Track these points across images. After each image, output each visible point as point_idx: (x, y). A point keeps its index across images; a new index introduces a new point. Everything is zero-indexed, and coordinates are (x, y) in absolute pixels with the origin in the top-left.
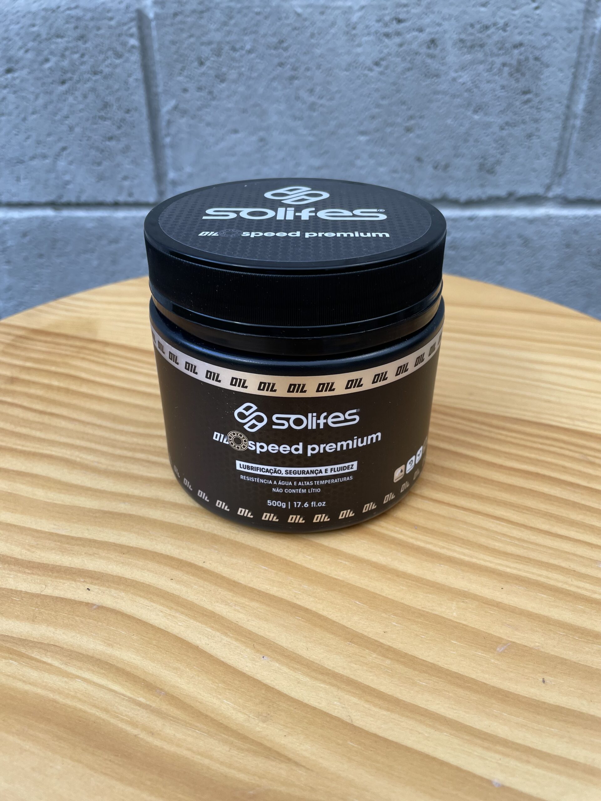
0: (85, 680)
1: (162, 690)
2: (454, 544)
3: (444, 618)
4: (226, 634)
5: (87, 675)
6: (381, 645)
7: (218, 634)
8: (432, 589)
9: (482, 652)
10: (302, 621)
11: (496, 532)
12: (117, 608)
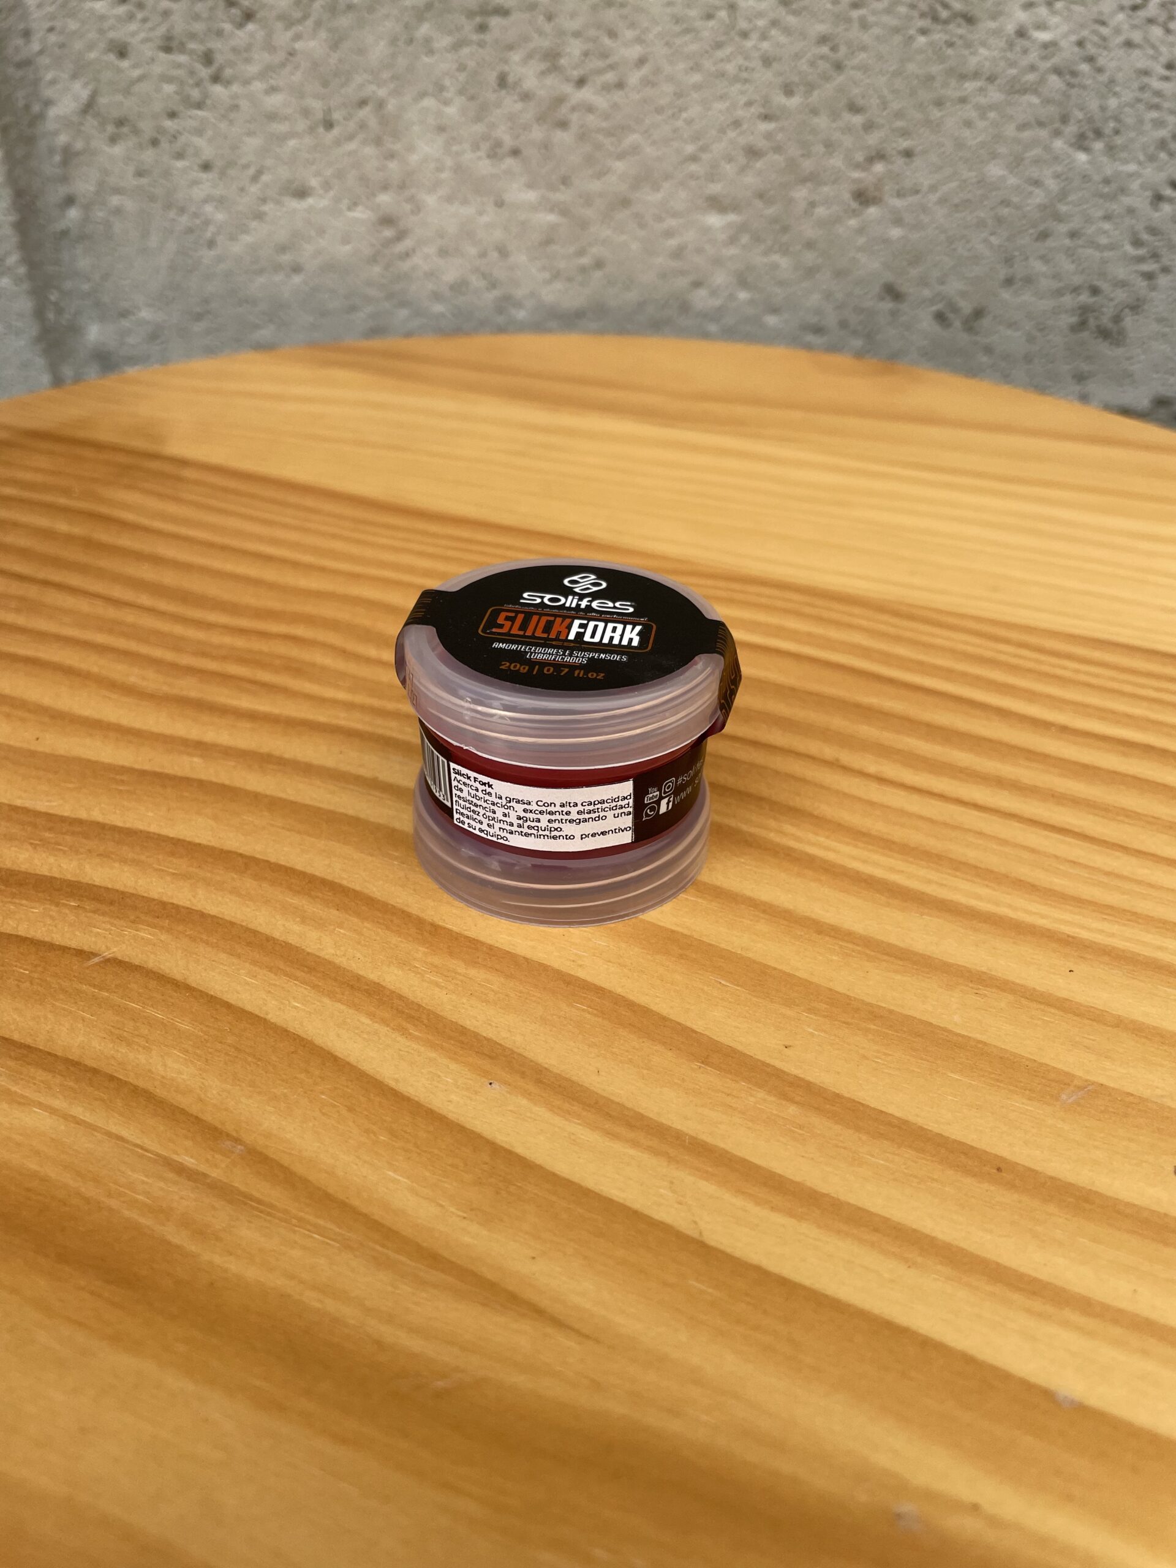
0: (53, 1111)
1: (237, 1141)
2: (956, 877)
3: (931, 1024)
4: (403, 1031)
5: (58, 1103)
6: (778, 1074)
7: (384, 1030)
8: (901, 963)
9: (1025, 1101)
10: (589, 1012)
11: (1056, 857)
12: (151, 964)
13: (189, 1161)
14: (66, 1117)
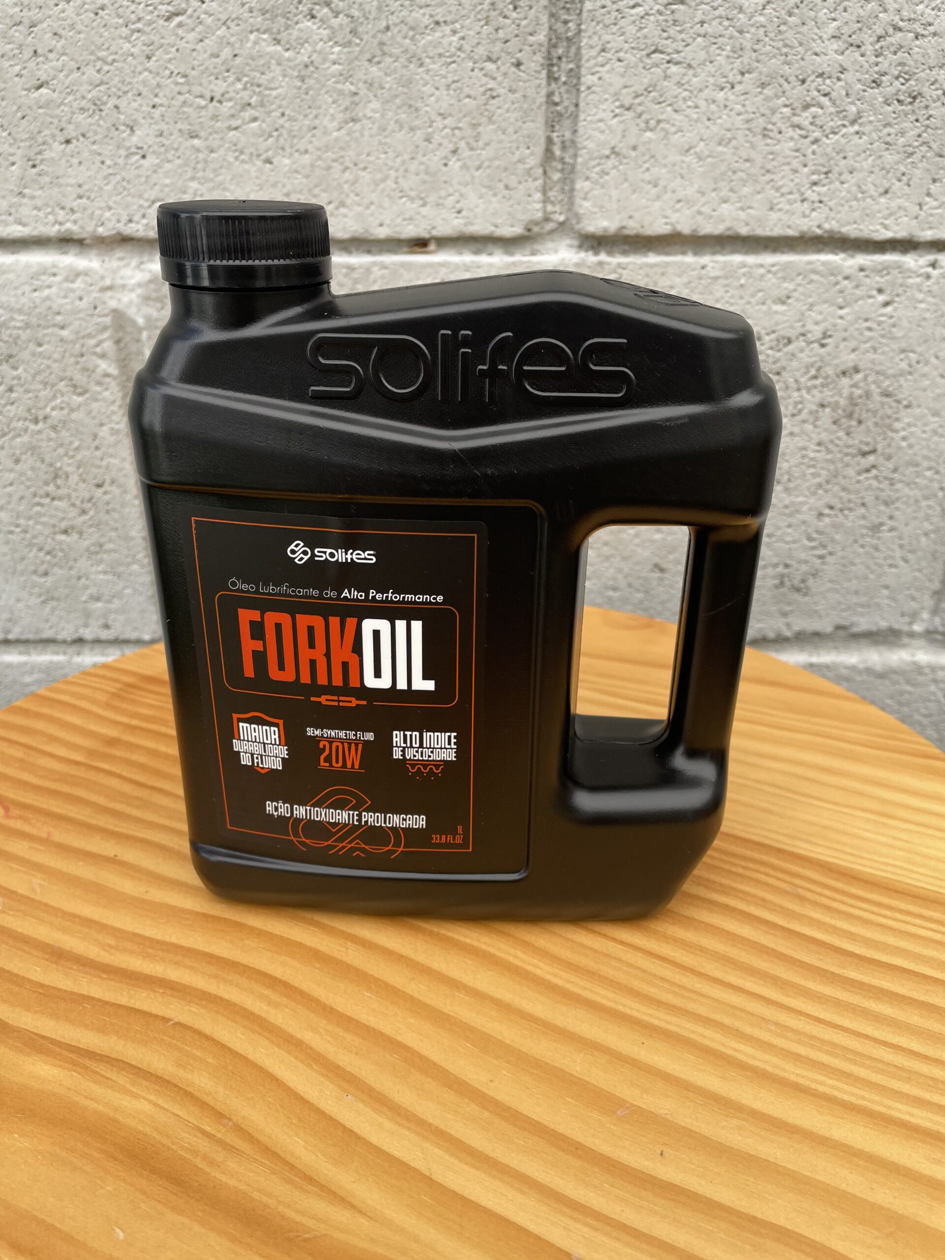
0: (150, 1101)
1: (230, 1119)
2: (600, 986)
3: (564, 1071)
4: (310, 1066)
5: (152, 1098)
6: (483, 1095)
7: (300, 1065)
8: (558, 1036)
9: (599, 1114)
10: (399, 1059)
11: (655, 975)
12: (196, 1026)
13: (208, 1129)
14: (156, 1105)
